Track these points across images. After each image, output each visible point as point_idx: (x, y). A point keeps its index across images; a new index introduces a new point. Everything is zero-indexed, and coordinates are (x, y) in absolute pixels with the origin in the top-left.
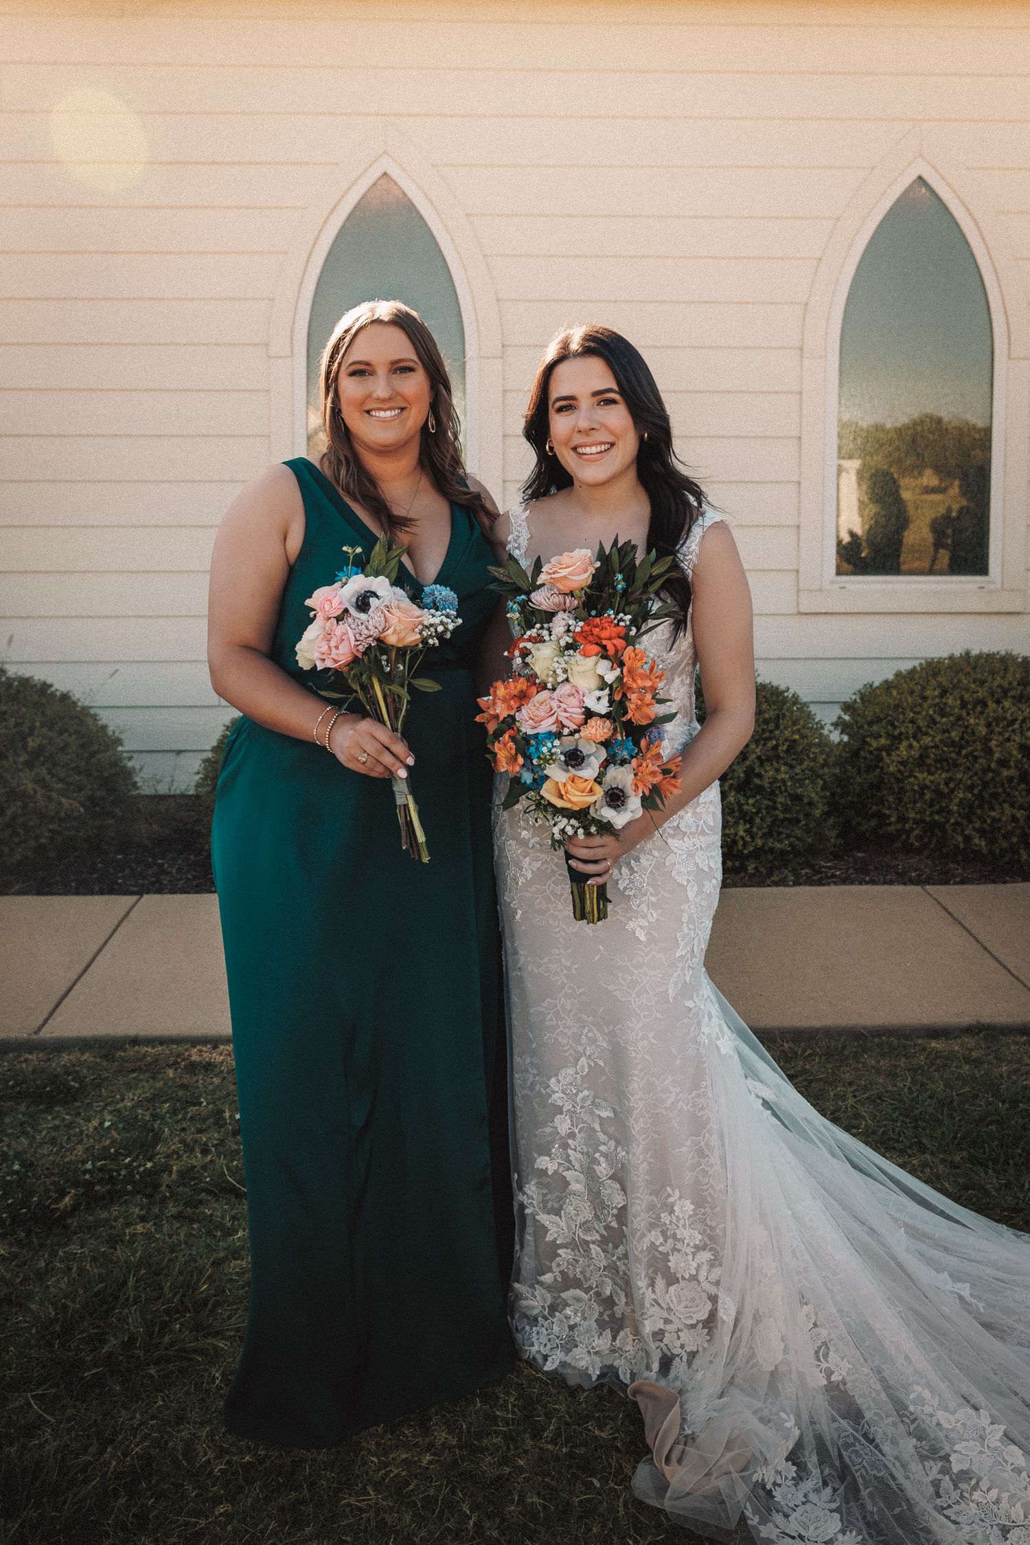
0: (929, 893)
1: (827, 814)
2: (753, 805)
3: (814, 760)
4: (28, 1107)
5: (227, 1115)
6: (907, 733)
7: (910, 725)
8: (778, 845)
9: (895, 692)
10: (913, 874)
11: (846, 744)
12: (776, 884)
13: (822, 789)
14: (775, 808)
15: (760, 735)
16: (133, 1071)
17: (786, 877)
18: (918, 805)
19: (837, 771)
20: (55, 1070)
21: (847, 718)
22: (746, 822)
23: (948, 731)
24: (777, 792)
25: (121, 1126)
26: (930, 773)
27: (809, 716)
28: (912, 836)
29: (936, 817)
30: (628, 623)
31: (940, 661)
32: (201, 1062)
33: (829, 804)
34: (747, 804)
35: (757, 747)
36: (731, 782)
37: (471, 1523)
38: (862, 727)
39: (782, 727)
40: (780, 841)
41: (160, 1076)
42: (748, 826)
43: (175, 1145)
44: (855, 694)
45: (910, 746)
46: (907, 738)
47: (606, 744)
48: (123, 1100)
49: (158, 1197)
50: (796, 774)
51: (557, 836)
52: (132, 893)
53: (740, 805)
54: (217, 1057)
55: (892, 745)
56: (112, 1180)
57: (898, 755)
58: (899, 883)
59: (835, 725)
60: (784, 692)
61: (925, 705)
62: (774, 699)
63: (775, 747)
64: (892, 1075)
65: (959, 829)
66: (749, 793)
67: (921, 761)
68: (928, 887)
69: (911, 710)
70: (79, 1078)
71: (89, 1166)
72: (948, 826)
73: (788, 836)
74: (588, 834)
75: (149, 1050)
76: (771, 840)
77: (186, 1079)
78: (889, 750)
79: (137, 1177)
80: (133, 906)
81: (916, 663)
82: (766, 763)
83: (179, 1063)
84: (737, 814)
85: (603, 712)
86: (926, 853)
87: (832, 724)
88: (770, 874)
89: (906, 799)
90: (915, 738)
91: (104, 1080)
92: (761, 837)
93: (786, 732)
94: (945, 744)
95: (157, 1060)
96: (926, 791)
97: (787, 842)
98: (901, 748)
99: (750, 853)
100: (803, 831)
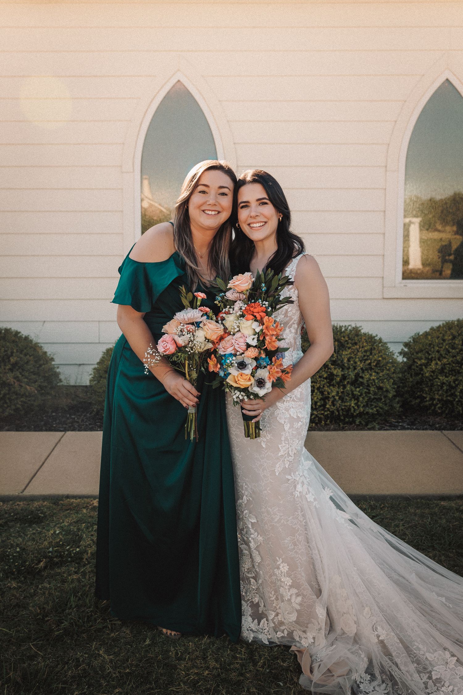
0: (445, 435)
1: (395, 396)
2: (359, 392)
3: (389, 370)
4: (20, 525)
6: (435, 357)
7: (437, 353)
8: (371, 411)
9: (429, 337)
10: (437, 426)
11: (405, 362)
12: (369, 429)
13: (393, 384)
14: (369, 393)
15: (362, 358)
16: (68, 510)
17: (375, 426)
18: (440, 392)
19: (400, 375)
20: (31, 509)
21: (406, 350)
22: (355, 399)
23: (455, 356)
24: (371, 385)
25: (63, 533)
26: (446, 377)
27: (387, 348)
28: (437, 407)
29: (449, 398)
30: (267, 305)
31: (453, 322)
33: (396, 391)
34: (356, 391)
35: (361, 363)
36: (348, 380)
38: (413, 354)
39: (373, 354)
40: (372, 409)
41: (80, 512)
42: (356, 401)
43: (88, 541)
44: (410, 338)
45: (437, 364)
46: (435, 360)
48: (63, 522)
49: (82, 564)
50: (380, 377)
52: (62, 431)
53: (352, 392)
55: (428, 362)
56: (61, 556)
58: (430, 430)
59: (400, 353)
60: (375, 337)
61: (444, 344)
62: (370, 340)
63: (370, 364)
64: (422, 516)
65: (460, 404)
66: (357, 386)
67: (442, 371)
68: (444, 431)
69: (438, 346)
70: (43, 512)
71: (51, 550)
72: (455, 403)
73: (376, 407)
75: (74, 500)
76: (367, 408)
77: (92, 513)
78: (426, 365)
79: (72, 554)
80: (63, 436)
81: (441, 323)
82: (365, 372)
83: (88, 506)
84: (350, 396)
85: (255, 345)
86: (444, 415)
87: (399, 353)
88: (367, 425)
89: (434, 389)
90: (439, 360)
91: (54, 514)
92: (363, 407)
93: (375, 356)
94: (454, 363)
95: (78, 505)
96: (444, 385)
97: (375, 409)
98: (432, 365)
99: (357, 414)
100: (383, 404)
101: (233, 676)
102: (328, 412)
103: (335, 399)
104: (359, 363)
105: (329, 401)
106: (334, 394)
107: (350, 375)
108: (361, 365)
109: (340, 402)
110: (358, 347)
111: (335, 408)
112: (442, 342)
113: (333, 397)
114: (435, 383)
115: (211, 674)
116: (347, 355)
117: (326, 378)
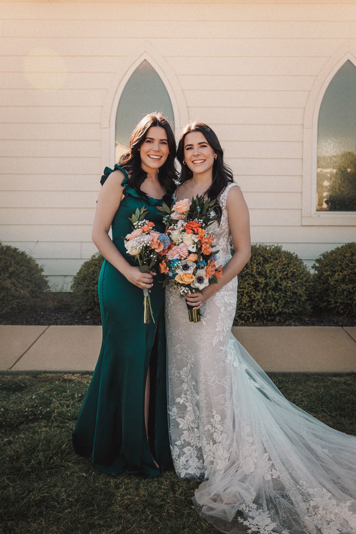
0: (344, 330)
1: (307, 300)
2: (278, 296)
4: (6, 392)
5: (76, 395)
6: (338, 270)
7: (339, 267)
8: (287, 311)
9: (334, 255)
10: (340, 323)
11: (316, 274)
12: (286, 325)
13: (306, 290)
14: (286, 297)
15: (281, 270)
16: (44, 381)
17: (291, 323)
18: (342, 297)
19: (311, 284)
20: (16, 381)
21: (317, 265)
22: (275, 302)
23: (354, 269)
24: (287, 291)
25: (39, 398)
26: (346, 285)
27: (302, 263)
28: (340, 308)
29: (349, 301)
30: (202, 222)
31: (353, 243)
32: (68, 379)
33: (308, 296)
34: (276, 295)
35: (280, 274)
37: (150, 517)
38: (322, 268)
39: (290, 267)
40: (289, 310)
41: (53, 383)
42: (276, 303)
43: (57, 404)
44: (320, 256)
45: (339, 275)
46: (338, 272)
47: (196, 262)
48: (40, 390)
49: (50, 420)
50: (295, 284)
51: (182, 294)
52: (47, 325)
53: (273, 296)
54: (73, 378)
55: (333, 274)
56: (35, 415)
57: (335, 278)
58: (334, 326)
59: (313, 267)
60: (292, 254)
61: (345, 260)
62: (288, 256)
63: (287, 274)
64: (317, 388)
66: (276, 291)
67: (343, 280)
68: (344, 327)
69: (340, 261)
70: (25, 384)
71: (27, 409)
72: (353, 305)
73: (291, 308)
74: (192, 293)
75: (50, 375)
76: (285, 309)
77: (62, 384)
78: (331, 276)
79: (44, 413)
80: (47, 329)
81: (344, 244)
82: (283, 280)
83: (60, 379)
84: (272, 299)
85: (194, 252)
86: (345, 315)
87: (311, 267)
88: (285, 322)
89: (337, 295)
90: (341, 271)
91: (33, 384)
92: (281, 308)
93: (291, 269)
94: (352, 274)
95: (52, 378)
96: (345, 292)
97: (291, 310)
98: (336, 275)
99: (277, 314)
100: (298, 306)
101: (157, 501)
102: (255, 312)
103: (260, 301)
104: (278, 274)
105: (255, 303)
106: (259, 297)
107: (271, 283)
108: (280, 275)
109: (263, 303)
110: (278, 261)
111: (259, 308)
112: (343, 258)
113: (258, 299)
114: (338, 290)
115: (140, 500)
116: (269, 267)
117: (253, 285)
